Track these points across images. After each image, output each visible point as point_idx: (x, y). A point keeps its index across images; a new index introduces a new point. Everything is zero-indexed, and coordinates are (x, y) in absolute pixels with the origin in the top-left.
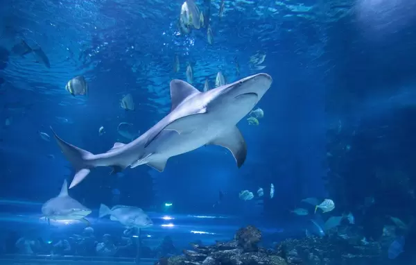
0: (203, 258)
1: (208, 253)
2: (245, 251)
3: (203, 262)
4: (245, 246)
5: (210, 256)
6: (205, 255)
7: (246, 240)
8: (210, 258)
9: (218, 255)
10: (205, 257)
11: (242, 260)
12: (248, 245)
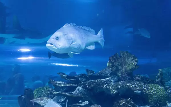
0: (73, 89)
1: (78, 83)
2: (119, 80)
3: (74, 93)
4: (120, 74)
5: (80, 85)
6: (75, 85)
7: (120, 67)
8: (81, 88)
9: (90, 84)
10: (75, 88)
11: (117, 89)
12: (122, 74)
